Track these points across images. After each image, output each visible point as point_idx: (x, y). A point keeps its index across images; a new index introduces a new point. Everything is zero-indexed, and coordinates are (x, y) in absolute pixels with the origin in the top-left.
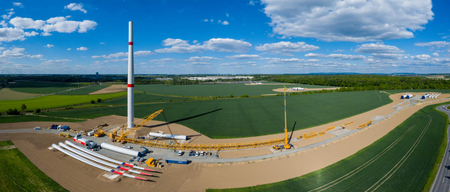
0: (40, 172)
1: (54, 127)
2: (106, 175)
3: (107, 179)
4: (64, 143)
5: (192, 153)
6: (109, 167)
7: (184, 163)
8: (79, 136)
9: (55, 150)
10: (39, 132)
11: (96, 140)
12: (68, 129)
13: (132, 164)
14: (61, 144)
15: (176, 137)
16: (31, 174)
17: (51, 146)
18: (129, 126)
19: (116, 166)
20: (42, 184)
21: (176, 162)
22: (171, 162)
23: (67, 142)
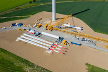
0: (18, 57)
1: (14, 25)
2: (47, 51)
3: (47, 53)
4: (23, 35)
5: (83, 40)
6: (47, 46)
7: (79, 45)
8: (30, 30)
9: (20, 41)
10: (6, 31)
11: (38, 30)
12: (22, 24)
13: (56, 44)
14: (22, 36)
15: (76, 28)
16: (15, 60)
17: (17, 39)
18: (53, 20)
19: (50, 46)
20: (22, 64)
21: (75, 44)
22: (73, 43)
23: (24, 34)
